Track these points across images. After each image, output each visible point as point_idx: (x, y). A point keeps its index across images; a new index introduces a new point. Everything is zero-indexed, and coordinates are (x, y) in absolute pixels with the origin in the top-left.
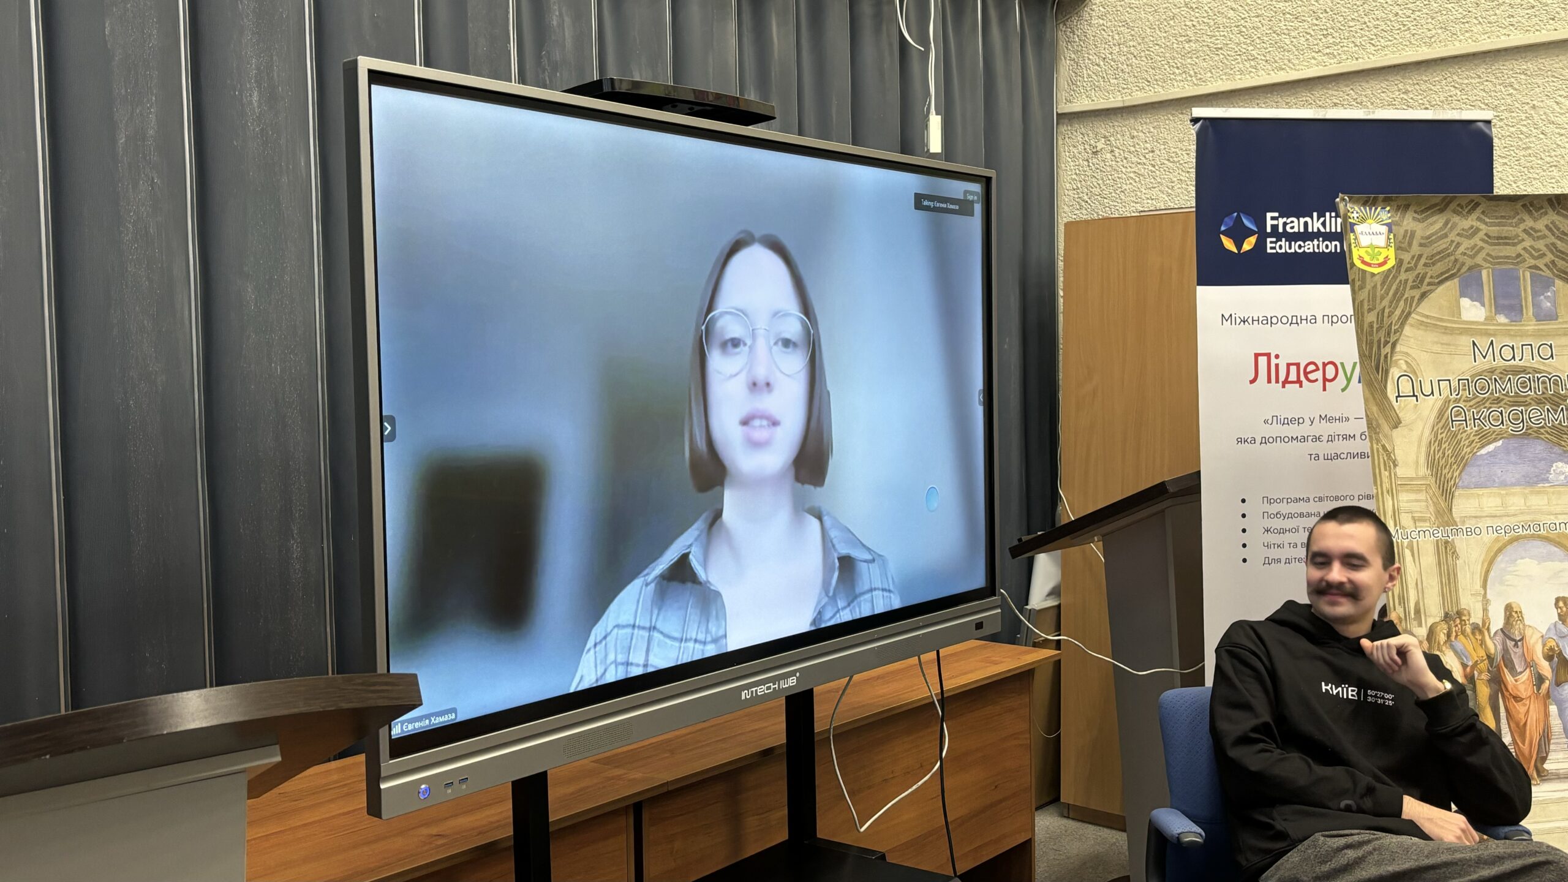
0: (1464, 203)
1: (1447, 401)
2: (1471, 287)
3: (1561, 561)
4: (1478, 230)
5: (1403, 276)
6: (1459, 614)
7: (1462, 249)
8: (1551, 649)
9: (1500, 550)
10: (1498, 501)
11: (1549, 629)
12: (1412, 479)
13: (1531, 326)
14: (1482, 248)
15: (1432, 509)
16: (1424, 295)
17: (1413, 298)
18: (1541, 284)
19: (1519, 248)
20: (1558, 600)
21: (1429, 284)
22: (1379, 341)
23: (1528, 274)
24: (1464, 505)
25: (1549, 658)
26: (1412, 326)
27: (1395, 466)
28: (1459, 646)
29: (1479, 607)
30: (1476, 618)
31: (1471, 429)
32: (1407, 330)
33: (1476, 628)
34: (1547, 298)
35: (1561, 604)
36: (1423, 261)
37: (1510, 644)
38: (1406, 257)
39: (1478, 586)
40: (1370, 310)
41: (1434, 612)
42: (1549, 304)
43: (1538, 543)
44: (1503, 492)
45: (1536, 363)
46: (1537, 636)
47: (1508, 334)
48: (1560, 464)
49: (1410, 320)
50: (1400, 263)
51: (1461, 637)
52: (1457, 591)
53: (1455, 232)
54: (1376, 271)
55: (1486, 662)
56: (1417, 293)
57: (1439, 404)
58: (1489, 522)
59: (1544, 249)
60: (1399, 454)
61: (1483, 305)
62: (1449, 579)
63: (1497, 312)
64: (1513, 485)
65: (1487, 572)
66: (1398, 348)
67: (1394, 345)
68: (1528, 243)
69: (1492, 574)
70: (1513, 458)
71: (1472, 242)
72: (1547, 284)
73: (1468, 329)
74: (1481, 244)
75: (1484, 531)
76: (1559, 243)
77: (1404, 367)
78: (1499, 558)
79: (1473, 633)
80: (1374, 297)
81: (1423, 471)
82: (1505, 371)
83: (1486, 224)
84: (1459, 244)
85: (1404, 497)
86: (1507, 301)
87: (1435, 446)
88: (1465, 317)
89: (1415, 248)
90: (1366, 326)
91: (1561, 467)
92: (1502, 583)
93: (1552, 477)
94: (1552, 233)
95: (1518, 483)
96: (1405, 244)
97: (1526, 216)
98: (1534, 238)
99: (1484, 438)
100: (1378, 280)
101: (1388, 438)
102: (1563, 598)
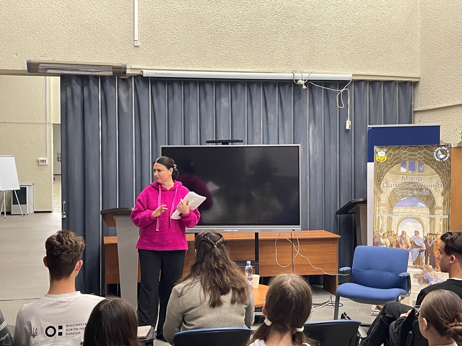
0: (404, 147)
1: (395, 188)
2: (404, 165)
3: (418, 223)
4: (407, 153)
5: (388, 162)
6: (391, 232)
7: (402, 157)
8: (412, 241)
9: (403, 220)
10: (404, 210)
11: (412, 237)
12: (384, 204)
13: (417, 173)
14: (407, 157)
15: (388, 210)
16: (392, 166)
17: (390, 167)
18: (420, 164)
19: (416, 157)
20: (415, 231)
21: (394, 164)
22: (380, 176)
23: (418, 163)
24: (395, 210)
25: (411, 243)
26: (389, 173)
27: (380, 201)
29: (396, 231)
30: (395, 233)
31: (400, 194)
32: (387, 173)
33: (394, 235)
34: (422, 167)
35: (416, 232)
36: (393, 159)
37: (402, 239)
38: (389, 159)
39: (396, 226)
40: (379, 170)
41: (385, 230)
42: (422, 169)
43: (413, 219)
44: (406, 208)
45: (417, 181)
46: (409, 238)
47: (411, 175)
48: (420, 203)
49: (388, 171)
50: (387, 160)
51: (391, 236)
52: (391, 227)
53: (401, 153)
55: (396, 242)
56: (391, 166)
57: (392, 189)
58: (401, 214)
59: (422, 157)
60: (381, 199)
61: (406, 169)
62: (390, 224)
63: (409, 170)
64: (408, 206)
65: (399, 224)
66: (384, 177)
67: (383, 176)
68: (418, 156)
70: (409, 201)
71: (405, 156)
72: (422, 164)
73: (403, 174)
74: (407, 156)
76: (426, 156)
77: (385, 180)
78: (403, 221)
79: (394, 236)
80: (380, 167)
81: (387, 202)
82: (410, 183)
83: (409, 152)
84: (402, 156)
85: (381, 207)
86: (412, 168)
87: (390, 198)
88: (401, 171)
89: (391, 157)
90: (377, 173)
91: (420, 204)
92: (402, 226)
93: (418, 205)
94: (425, 153)
95: (409, 206)
96: (389, 156)
97: (419, 150)
98: (420, 155)
99: (403, 196)
100: (382, 163)
101: (379, 195)
102: (417, 231)
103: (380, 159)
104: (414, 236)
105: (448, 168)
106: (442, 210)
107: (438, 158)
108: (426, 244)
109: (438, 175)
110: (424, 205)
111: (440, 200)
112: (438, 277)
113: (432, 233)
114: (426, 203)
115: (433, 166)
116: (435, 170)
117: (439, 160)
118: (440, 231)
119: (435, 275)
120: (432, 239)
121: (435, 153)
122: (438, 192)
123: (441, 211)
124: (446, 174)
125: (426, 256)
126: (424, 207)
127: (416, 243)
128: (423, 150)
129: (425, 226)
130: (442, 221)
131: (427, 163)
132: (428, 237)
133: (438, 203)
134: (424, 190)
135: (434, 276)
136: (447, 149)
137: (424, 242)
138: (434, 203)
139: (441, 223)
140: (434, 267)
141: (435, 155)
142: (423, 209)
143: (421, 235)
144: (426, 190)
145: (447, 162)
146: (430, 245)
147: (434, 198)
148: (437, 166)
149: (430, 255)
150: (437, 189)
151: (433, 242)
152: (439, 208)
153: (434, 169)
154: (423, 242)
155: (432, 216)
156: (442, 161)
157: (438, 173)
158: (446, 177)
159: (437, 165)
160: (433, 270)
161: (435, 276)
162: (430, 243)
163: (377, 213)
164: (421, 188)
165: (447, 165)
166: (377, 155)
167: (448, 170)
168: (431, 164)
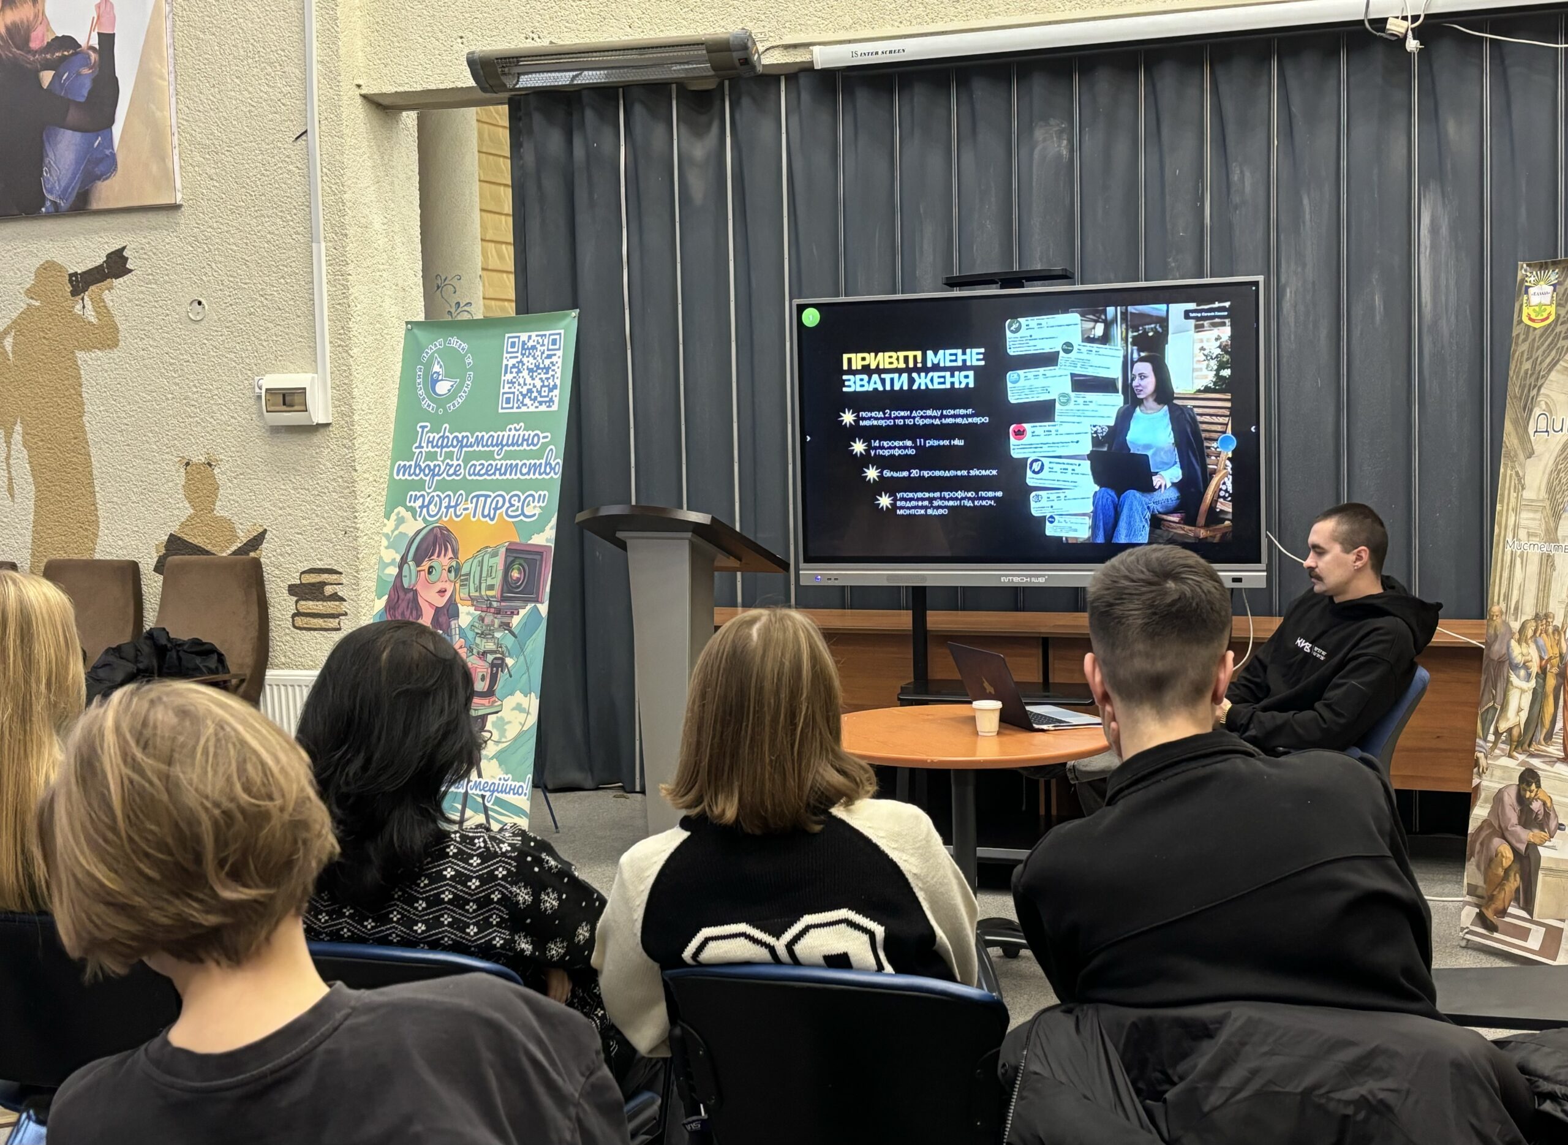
5: (1558, 329)
6: (1547, 616)
12: (1533, 501)
15: (1543, 527)
17: (1563, 348)
22: (1530, 385)
26: (1558, 371)
27: (1523, 488)
28: (1541, 642)
30: (1558, 622)
32: (1553, 375)
33: (1556, 630)
38: (1562, 313)
39: (1564, 595)
40: (1527, 360)
49: (1558, 367)
50: (1557, 321)
51: (1544, 635)
52: (1548, 597)
54: (1537, 325)
55: (1558, 658)
56: (1566, 344)
57: (1564, 441)
60: (1528, 480)
62: (1544, 587)
66: (1543, 391)
67: (1540, 388)
77: (1544, 407)
79: (1553, 633)
80: (1533, 346)
81: (1543, 494)
85: (1524, 515)
87: (1554, 475)
90: (1522, 372)
96: (1563, 302)
100: (1538, 333)
101: (1523, 466)
103: (1533, 316)
166: (1528, 299)
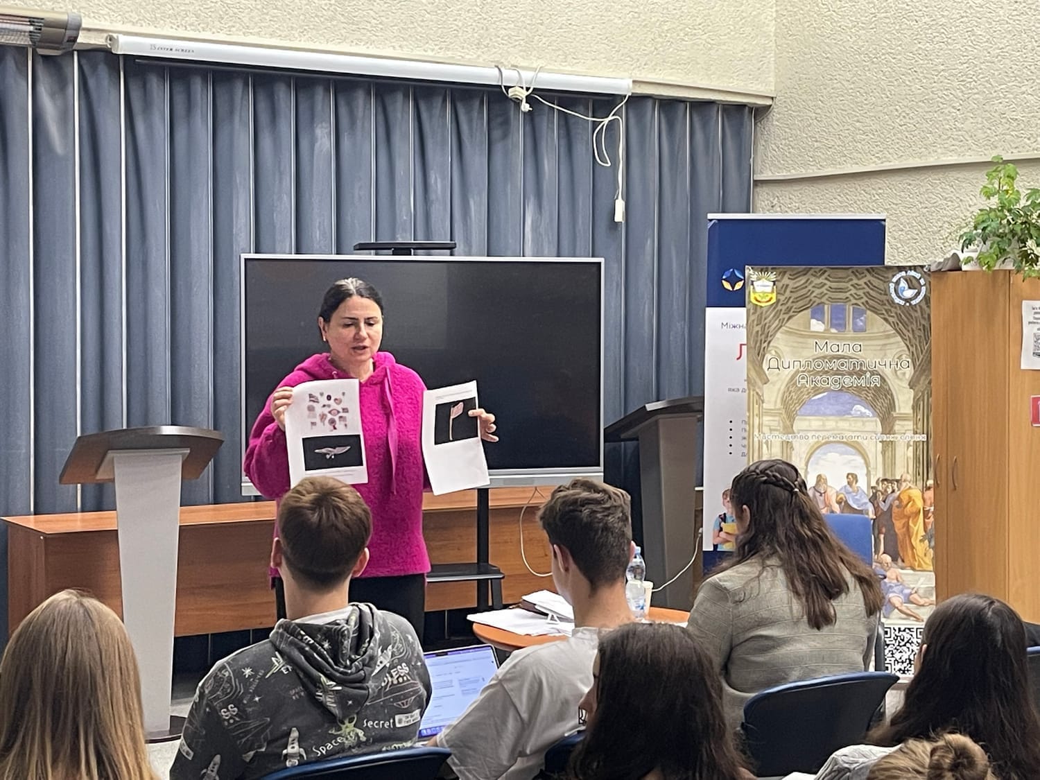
0: (817, 270)
1: (798, 372)
2: (818, 314)
3: (852, 454)
4: (825, 284)
5: (779, 307)
7: (814, 294)
8: (841, 498)
9: (818, 447)
10: (821, 423)
11: (841, 489)
12: (772, 409)
13: (851, 334)
14: (826, 294)
15: (781, 424)
16: (790, 318)
17: (784, 319)
18: (858, 313)
19: (848, 294)
20: (848, 474)
21: (794, 312)
22: (761, 340)
23: (851, 308)
24: (799, 424)
25: (839, 503)
26: (782, 333)
27: (763, 402)
31: (810, 386)
32: (778, 335)
34: (861, 320)
35: (850, 477)
36: (791, 300)
37: (818, 494)
38: (782, 298)
39: (803, 464)
40: (757, 325)
42: (861, 324)
43: (842, 445)
44: (824, 419)
45: (850, 353)
46: (834, 491)
47: (837, 339)
48: (858, 406)
49: (781, 330)
50: (778, 301)
53: (811, 285)
54: (763, 305)
56: (786, 317)
57: (792, 373)
58: (814, 433)
59: (863, 295)
60: (766, 398)
61: (824, 323)
63: (832, 327)
64: (830, 415)
65: (810, 458)
66: (771, 344)
67: (769, 342)
68: (853, 291)
69: (812, 459)
70: (832, 401)
71: (820, 290)
72: (863, 313)
73: (815, 335)
74: (826, 292)
75: (810, 438)
76: (871, 292)
77: (773, 352)
78: (817, 451)
80: (761, 318)
81: (779, 405)
82: (834, 357)
83: (830, 281)
84: (813, 292)
85: (766, 419)
86: (838, 321)
87: (787, 394)
88: (812, 329)
89: (788, 294)
90: (754, 332)
91: (859, 408)
92: (817, 464)
93: (853, 412)
94: (869, 287)
95: (833, 415)
96: (782, 292)
97: (854, 278)
98: (857, 289)
99: (817, 390)
100: (765, 309)
101: (761, 389)
102: (852, 474)
103: (759, 299)
104: (845, 486)
105: (923, 322)
106: (911, 423)
107: (900, 297)
108: (876, 505)
109: (899, 338)
110: (868, 412)
111: (907, 396)
112: (905, 583)
113: (890, 478)
114: (873, 407)
115: (887, 317)
116: (894, 326)
117: (902, 303)
118: (908, 472)
119: (899, 579)
120: (890, 491)
121: (892, 286)
122: (901, 380)
123: (910, 425)
124: (920, 337)
125: (876, 532)
126: (868, 416)
127: (851, 502)
128: (863, 277)
129: (872, 461)
130: (911, 448)
131: (875, 311)
132: (880, 488)
133: (902, 405)
134: (868, 375)
135: (895, 581)
136: (920, 275)
137: (870, 500)
138: (892, 406)
139: (910, 453)
140: (894, 560)
141: (892, 290)
142: (868, 421)
143: (862, 484)
144: (873, 373)
145: (921, 307)
146: (884, 507)
147: (892, 395)
148: (899, 316)
149: (884, 530)
150: (898, 373)
151: (891, 498)
152: (904, 418)
153: (890, 324)
154: (867, 501)
155: (890, 438)
156: (910, 304)
157: (900, 333)
158: (920, 342)
159: (896, 313)
160: (893, 565)
161: (898, 581)
162: (884, 502)
163: (756, 433)
164: (860, 370)
165: (922, 315)
166: (754, 288)
167: (924, 326)
168: (884, 312)
